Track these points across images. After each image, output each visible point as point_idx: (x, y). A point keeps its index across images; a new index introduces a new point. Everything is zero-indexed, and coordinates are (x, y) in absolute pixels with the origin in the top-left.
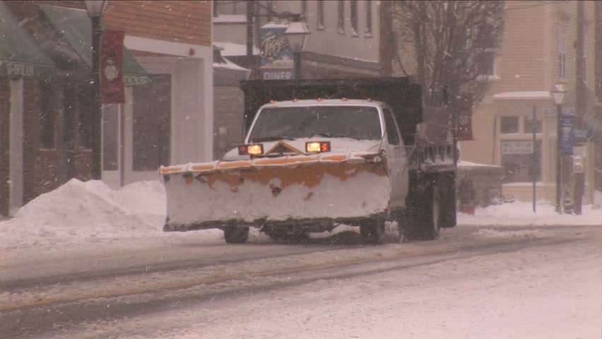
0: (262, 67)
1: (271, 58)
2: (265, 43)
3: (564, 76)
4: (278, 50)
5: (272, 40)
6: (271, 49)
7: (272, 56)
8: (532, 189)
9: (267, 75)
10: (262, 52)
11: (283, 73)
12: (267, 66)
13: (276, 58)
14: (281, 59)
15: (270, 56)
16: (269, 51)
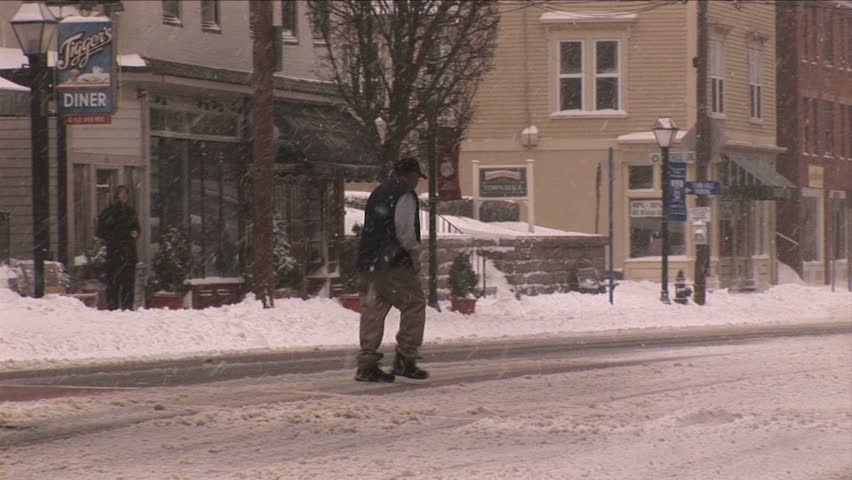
0: (61, 86)
1: (75, 71)
2: (66, 45)
3: (721, 111)
4: (87, 57)
5: (75, 41)
6: (75, 56)
7: (76, 67)
8: (660, 265)
9: (69, 98)
10: (61, 62)
11: (93, 94)
12: (68, 84)
13: (83, 71)
14: (91, 72)
15: (73, 67)
16: (71, 59)
